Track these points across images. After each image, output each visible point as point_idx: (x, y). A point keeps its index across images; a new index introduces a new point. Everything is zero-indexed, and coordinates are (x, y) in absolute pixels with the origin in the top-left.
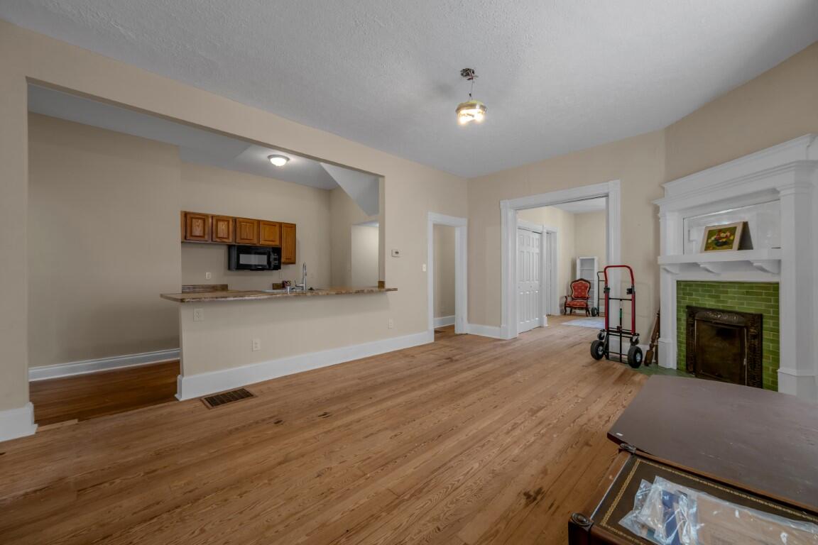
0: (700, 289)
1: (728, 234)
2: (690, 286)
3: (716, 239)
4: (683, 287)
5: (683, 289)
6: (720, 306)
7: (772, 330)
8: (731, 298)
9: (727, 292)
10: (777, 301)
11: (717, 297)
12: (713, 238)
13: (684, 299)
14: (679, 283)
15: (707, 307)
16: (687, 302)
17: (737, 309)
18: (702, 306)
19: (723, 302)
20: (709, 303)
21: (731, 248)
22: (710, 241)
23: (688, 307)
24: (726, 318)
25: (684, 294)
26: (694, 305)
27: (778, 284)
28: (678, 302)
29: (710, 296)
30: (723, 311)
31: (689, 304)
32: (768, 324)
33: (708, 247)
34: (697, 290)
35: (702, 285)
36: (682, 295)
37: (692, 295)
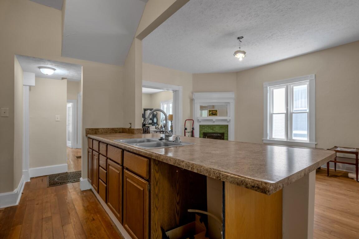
1: (215, 112)
2: (204, 126)
3: (212, 113)
4: (201, 127)
5: (202, 127)
6: (214, 132)
7: (226, 136)
8: (217, 129)
9: (215, 128)
10: (228, 129)
11: (212, 129)
12: (211, 112)
13: (202, 130)
14: (200, 126)
15: (210, 132)
16: (204, 131)
17: (218, 132)
18: (208, 132)
19: (215, 130)
20: (211, 131)
21: (217, 115)
23: (204, 133)
24: (216, 135)
26: (205, 132)
27: (228, 125)
28: (200, 132)
29: (210, 129)
30: (215, 133)
32: (225, 135)
33: (210, 115)
34: (206, 128)
35: (208, 126)
36: (201, 129)
37: (205, 129)
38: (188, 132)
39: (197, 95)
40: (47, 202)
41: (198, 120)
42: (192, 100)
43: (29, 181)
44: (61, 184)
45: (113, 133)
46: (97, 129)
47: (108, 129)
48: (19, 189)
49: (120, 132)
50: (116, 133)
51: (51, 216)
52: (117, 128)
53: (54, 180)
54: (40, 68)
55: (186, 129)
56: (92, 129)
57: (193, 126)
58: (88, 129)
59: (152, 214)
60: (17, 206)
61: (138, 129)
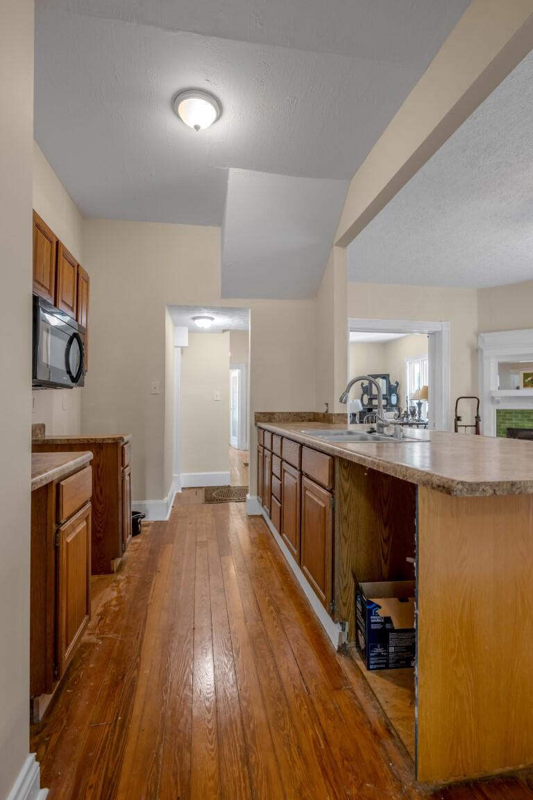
0: (520, 415)
2: (511, 413)
5: (503, 416)
12: (529, 379)
13: (504, 423)
14: (498, 411)
15: (526, 428)
16: (508, 425)
18: (523, 428)
20: (529, 425)
22: (526, 381)
23: (508, 429)
25: (503, 419)
26: (514, 427)
28: (498, 426)
29: (528, 420)
31: (510, 427)
33: (526, 385)
34: (517, 417)
35: (522, 412)
36: (501, 421)
37: (512, 420)
38: (466, 426)
39: (488, 338)
40: (202, 523)
41: (493, 398)
42: (476, 352)
43: (180, 491)
44: (221, 501)
45: (298, 421)
46: (273, 414)
47: (290, 413)
48: (170, 499)
49: (310, 421)
50: (303, 421)
51: (207, 541)
52: (305, 413)
53: (211, 494)
54: (194, 319)
55: (458, 419)
56: (265, 414)
57: (478, 412)
58: (258, 413)
59: (337, 548)
60: (167, 521)
61: (339, 414)
